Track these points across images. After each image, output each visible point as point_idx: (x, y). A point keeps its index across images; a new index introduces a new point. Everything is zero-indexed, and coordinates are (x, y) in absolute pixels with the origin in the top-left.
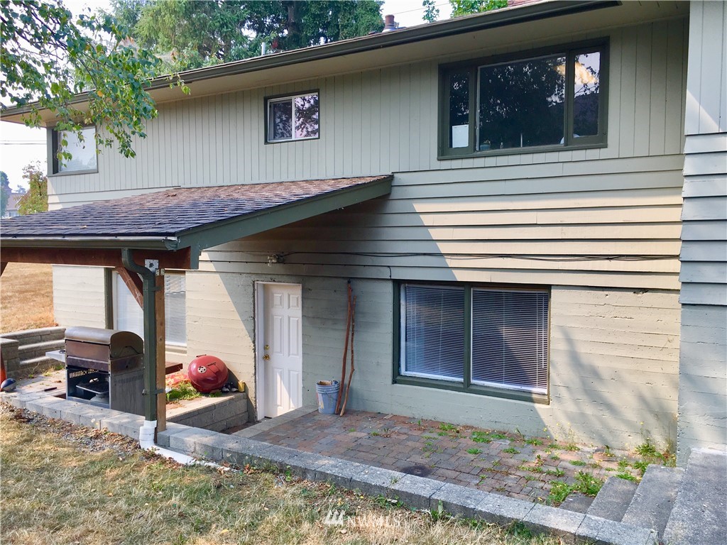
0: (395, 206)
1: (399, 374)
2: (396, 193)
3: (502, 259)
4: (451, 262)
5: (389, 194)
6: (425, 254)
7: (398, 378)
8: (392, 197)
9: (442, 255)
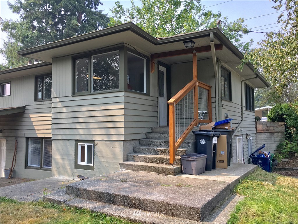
0: (26, 115)
1: (27, 166)
2: (26, 112)
3: (46, 130)
4: (37, 131)
5: (24, 112)
6: (31, 129)
7: (27, 167)
8: (25, 113)
9: (35, 129)
